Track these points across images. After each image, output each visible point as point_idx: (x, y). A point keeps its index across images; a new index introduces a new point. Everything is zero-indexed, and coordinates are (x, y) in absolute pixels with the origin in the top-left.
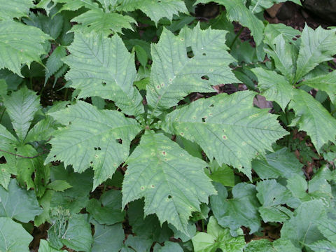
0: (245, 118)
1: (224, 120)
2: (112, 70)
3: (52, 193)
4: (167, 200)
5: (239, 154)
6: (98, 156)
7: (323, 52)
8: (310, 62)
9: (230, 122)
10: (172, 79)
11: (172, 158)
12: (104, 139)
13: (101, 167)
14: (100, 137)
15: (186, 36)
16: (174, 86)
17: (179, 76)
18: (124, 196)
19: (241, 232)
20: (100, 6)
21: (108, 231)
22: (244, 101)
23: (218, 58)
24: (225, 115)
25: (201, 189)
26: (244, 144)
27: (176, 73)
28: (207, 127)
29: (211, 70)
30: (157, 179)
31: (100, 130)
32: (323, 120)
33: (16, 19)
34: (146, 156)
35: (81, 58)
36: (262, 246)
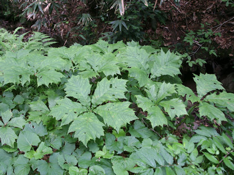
0: (123, 111)
1: (115, 111)
2: (81, 89)
3: (56, 130)
4: (84, 134)
5: (116, 123)
6: (66, 116)
7: (168, 92)
8: (163, 96)
9: (117, 112)
10: (102, 95)
11: (92, 121)
12: (70, 111)
13: (65, 120)
14: (69, 110)
15: (112, 81)
16: (102, 97)
17: (105, 94)
18: (69, 130)
19: (114, 152)
20: (94, 70)
21: (70, 145)
22: (125, 105)
23: (121, 89)
24: (116, 109)
25: (99, 133)
26: (119, 120)
27: (104, 93)
28: (109, 112)
29: (116, 93)
30: (83, 126)
31: (70, 108)
32: (160, 117)
33: (55, 70)
34: (82, 119)
35: (72, 84)
36: (120, 159)
